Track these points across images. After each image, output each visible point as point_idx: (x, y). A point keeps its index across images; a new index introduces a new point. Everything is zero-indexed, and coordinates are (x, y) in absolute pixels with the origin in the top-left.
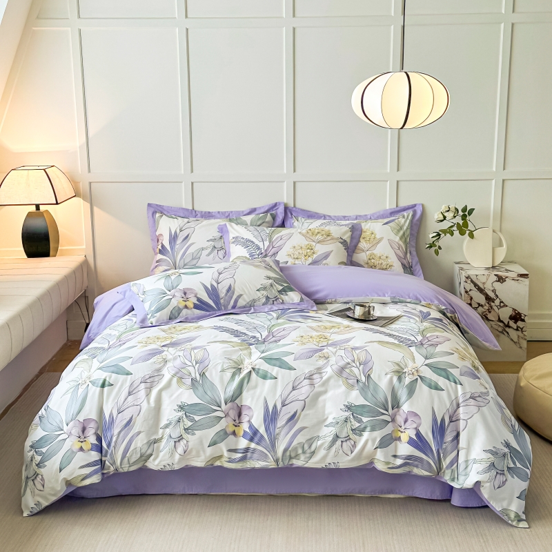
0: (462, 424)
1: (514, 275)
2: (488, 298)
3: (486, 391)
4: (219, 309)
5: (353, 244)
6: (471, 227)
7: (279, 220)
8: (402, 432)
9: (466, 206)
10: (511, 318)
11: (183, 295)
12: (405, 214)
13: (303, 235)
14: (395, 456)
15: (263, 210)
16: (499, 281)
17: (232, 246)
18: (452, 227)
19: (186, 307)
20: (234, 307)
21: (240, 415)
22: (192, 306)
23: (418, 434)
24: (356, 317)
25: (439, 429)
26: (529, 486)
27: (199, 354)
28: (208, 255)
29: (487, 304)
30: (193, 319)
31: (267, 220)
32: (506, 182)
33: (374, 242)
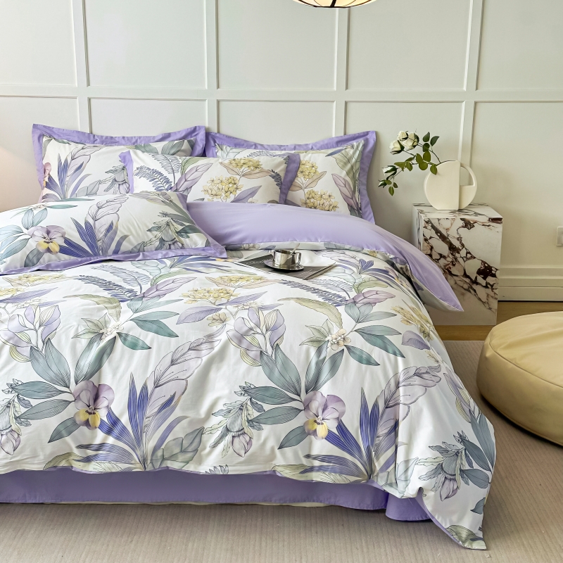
0: (402, 410)
1: (484, 219)
2: (452, 248)
3: (436, 365)
4: (96, 255)
5: (288, 179)
6: (433, 160)
7: (199, 149)
8: (319, 424)
9: (429, 133)
10: (479, 272)
11: (46, 235)
12: (355, 143)
13: (225, 167)
14: (308, 456)
15: (179, 136)
16: (466, 226)
17: (136, 179)
18: (411, 159)
19: (49, 250)
20: (116, 252)
21: (96, 398)
22: (57, 249)
23: (341, 427)
24: (277, 265)
25: (370, 419)
26: (490, 494)
27: (46, 313)
28: (107, 190)
29: (450, 256)
30: (57, 266)
31: (183, 148)
32: (479, 106)
33: (315, 178)
